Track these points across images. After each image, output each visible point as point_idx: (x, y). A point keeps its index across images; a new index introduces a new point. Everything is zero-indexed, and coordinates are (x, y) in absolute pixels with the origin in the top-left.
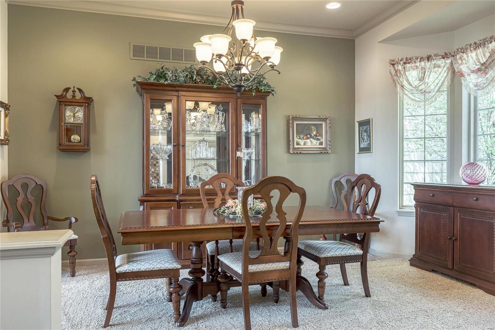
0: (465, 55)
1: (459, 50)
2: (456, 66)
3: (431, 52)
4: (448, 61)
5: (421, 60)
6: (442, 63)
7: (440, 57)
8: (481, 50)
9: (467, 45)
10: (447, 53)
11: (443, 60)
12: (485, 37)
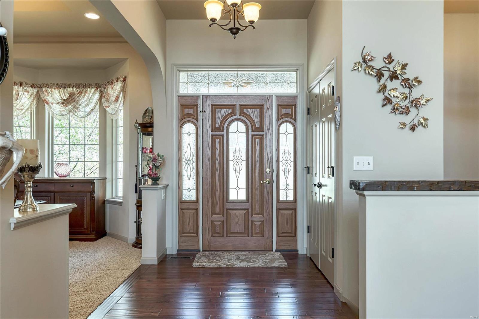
0: (49, 90)
1: (45, 85)
2: (42, 96)
3: (23, 81)
4: (36, 90)
5: (15, 84)
6: (31, 90)
7: (30, 86)
8: (62, 90)
9: (51, 83)
10: (34, 84)
11: (31, 89)
12: (65, 83)
